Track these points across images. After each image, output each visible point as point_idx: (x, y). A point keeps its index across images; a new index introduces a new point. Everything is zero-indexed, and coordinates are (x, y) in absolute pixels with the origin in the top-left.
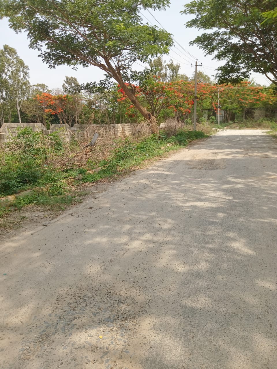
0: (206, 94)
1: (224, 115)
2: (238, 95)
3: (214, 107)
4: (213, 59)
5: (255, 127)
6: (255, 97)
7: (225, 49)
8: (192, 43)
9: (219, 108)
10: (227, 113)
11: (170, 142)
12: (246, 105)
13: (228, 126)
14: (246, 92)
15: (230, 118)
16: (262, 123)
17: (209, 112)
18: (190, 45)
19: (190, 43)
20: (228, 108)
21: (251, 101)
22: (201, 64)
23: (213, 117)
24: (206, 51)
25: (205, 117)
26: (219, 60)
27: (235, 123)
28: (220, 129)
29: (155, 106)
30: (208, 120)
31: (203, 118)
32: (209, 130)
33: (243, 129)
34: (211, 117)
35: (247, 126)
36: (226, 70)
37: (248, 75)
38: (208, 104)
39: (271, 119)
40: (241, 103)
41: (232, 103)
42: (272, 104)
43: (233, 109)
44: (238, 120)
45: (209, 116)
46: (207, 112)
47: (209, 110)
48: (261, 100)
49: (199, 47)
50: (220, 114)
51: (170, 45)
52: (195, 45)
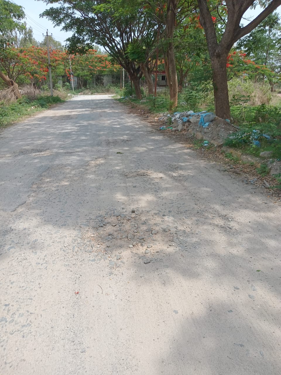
0: (58, 60)
1: (78, 82)
2: (88, 63)
3: (67, 74)
4: (61, 30)
5: (105, 93)
6: (102, 65)
7: (70, 22)
8: (42, 15)
9: (72, 75)
10: (80, 80)
11: (34, 105)
12: (95, 72)
13: (82, 92)
14: (94, 60)
15: (82, 84)
16: (110, 89)
17: (63, 79)
18: (40, 17)
19: (40, 15)
20: (80, 75)
21: (99, 69)
22: (52, 34)
23: (68, 84)
24: (55, 22)
25: (60, 84)
26: (67, 31)
27: (87, 89)
28: (75, 95)
29: (11, 72)
30: (63, 86)
31: (58, 85)
32: (65, 95)
33: (94, 95)
34: (65, 84)
35: (98, 92)
36: (74, 41)
37: (92, 46)
38: (62, 70)
39: (116, 85)
40: (91, 70)
41: (83, 70)
42: (116, 71)
43: (85, 76)
44: (90, 86)
45: (64, 82)
46: (61, 78)
47: (63, 77)
48: (107, 67)
49: (48, 18)
50: (73, 80)
51: (22, 17)
52: (45, 17)
